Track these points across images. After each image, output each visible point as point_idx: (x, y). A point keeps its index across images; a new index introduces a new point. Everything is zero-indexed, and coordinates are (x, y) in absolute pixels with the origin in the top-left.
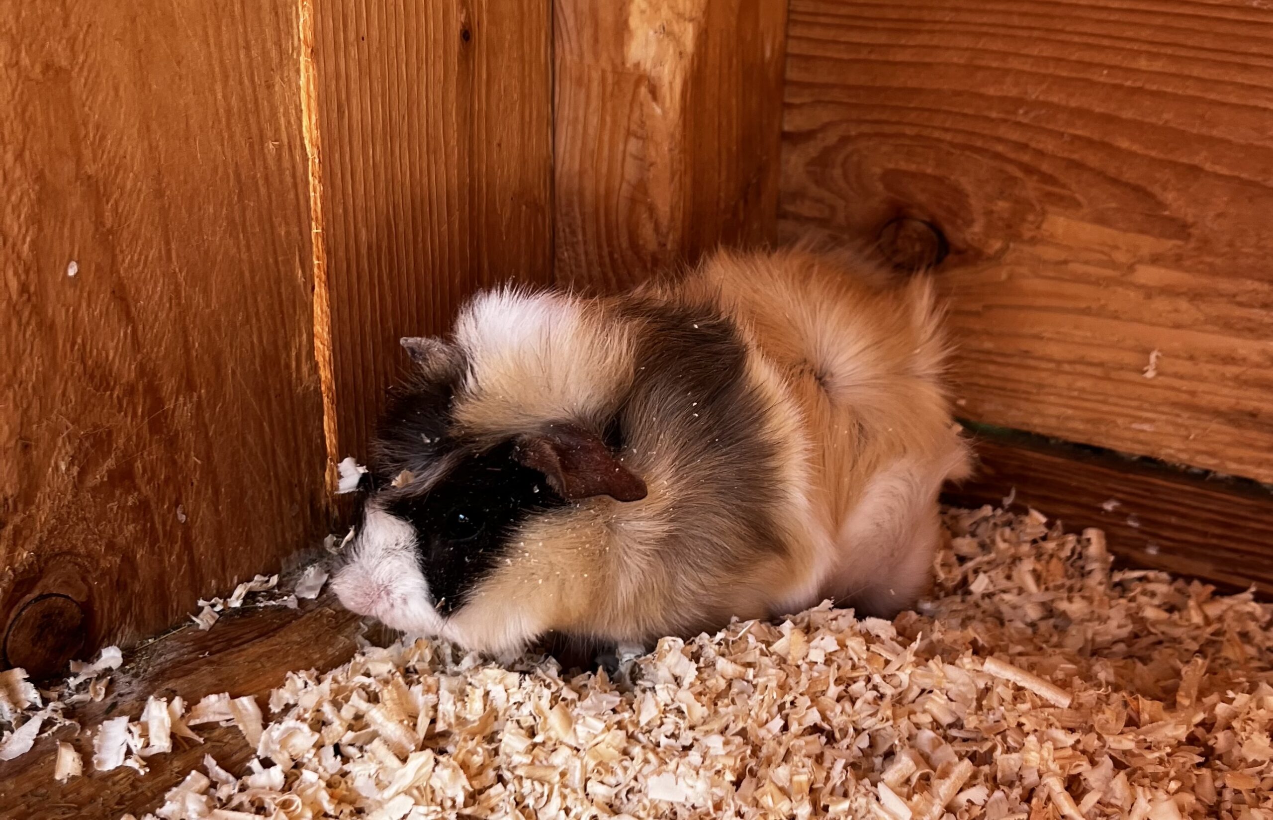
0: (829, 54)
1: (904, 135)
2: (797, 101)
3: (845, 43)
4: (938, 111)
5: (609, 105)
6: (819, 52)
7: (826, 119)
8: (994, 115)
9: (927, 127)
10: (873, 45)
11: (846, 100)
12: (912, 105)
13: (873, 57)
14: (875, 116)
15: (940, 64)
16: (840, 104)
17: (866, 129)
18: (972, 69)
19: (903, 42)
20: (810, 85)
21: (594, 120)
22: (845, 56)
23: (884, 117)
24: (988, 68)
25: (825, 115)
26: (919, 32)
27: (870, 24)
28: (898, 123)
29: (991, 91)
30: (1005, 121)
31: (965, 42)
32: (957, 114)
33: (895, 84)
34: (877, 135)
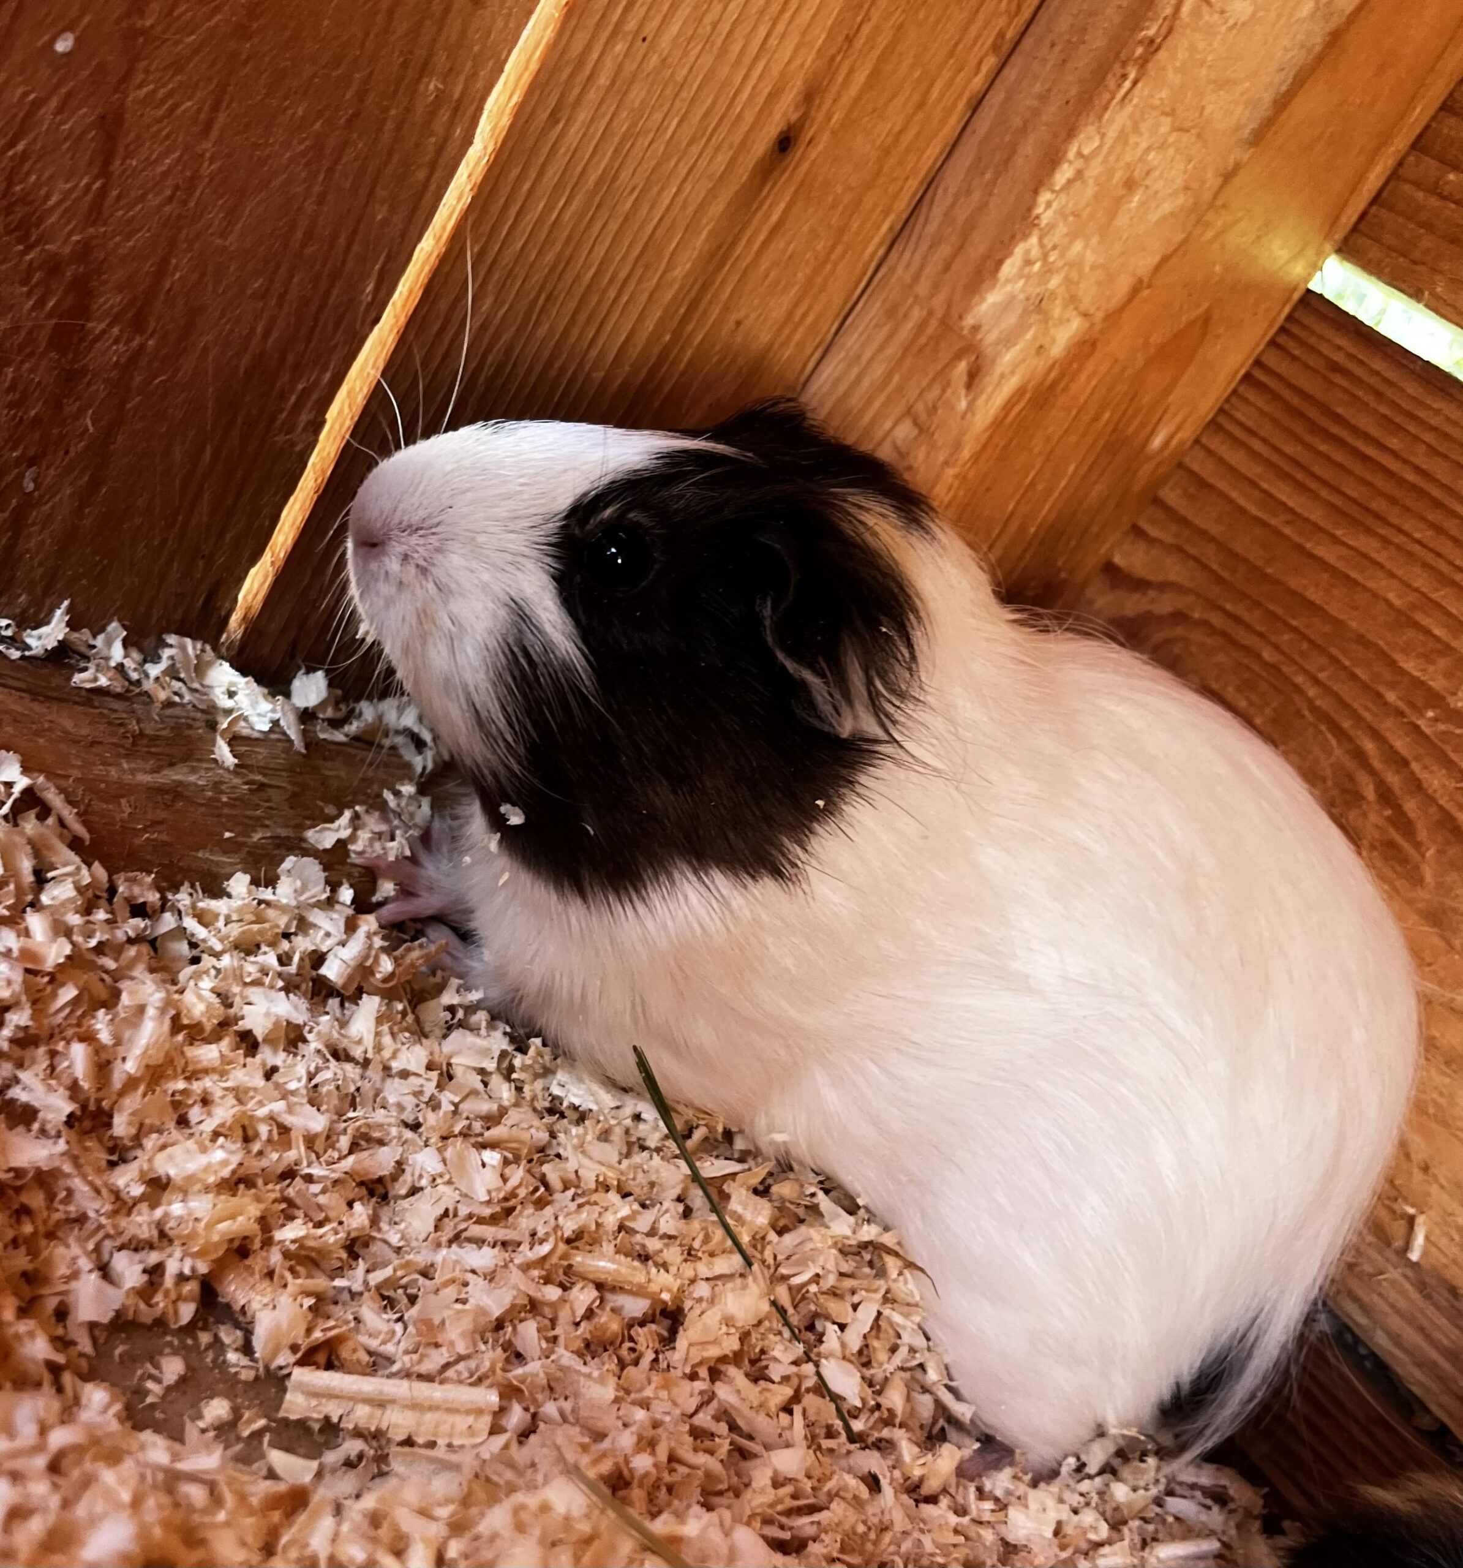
0: (1234, 494)
1: (1259, 657)
2: (1153, 532)
3: (1265, 491)
4: (1322, 650)
5: (909, 361)
6: (1222, 485)
7: (1172, 577)
8: (1391, 697)
9: (1294, 662)
10: (1298, 515)
11: (1215, 567)
12: (1294, 623)
13: (1287, 531)
14: (1239, 610)
15: (1366, 589)
16: (1205, 567)
17: (1217, 620)
18: (1403, 620)
19: (1339, 533)
20: (1184, 521)
21: (879, 370)
22: (1253, 510)
23: (1247, 616)
24: (1428, 632)
25: (1174, 570)
26: (1370, 531)
27: (1313, 485)
28: (1261, 635)
29: (1410, 665)
30: (1401, 714)
31: (1421, 581)
32: (1345, 668)
33: (1294, 583)
34: (1224, 634)
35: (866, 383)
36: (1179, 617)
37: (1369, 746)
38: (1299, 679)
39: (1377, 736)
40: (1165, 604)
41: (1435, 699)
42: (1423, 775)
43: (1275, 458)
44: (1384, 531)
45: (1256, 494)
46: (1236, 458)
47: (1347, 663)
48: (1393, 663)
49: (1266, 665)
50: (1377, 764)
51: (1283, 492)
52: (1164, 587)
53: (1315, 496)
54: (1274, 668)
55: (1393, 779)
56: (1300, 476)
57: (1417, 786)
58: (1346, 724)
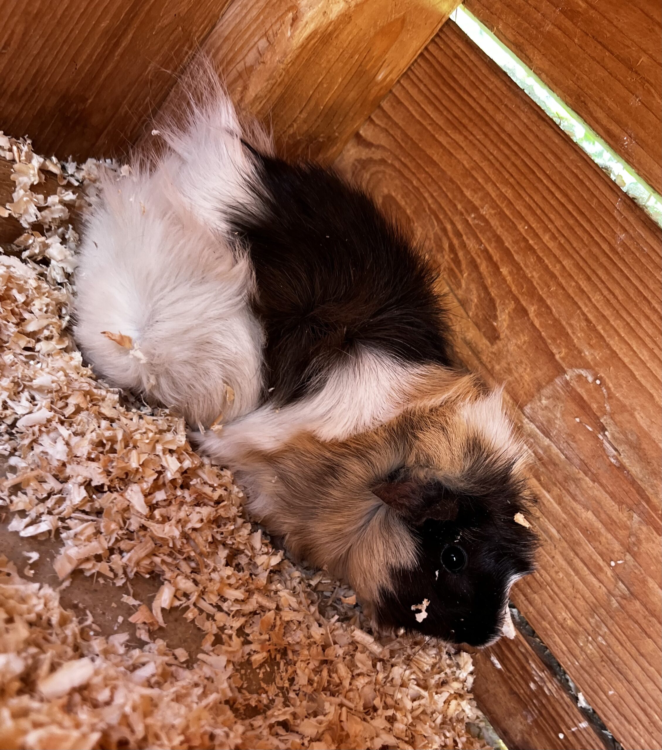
0: (411, 108)
2: (377, 122)
3: (423, 109)
4: (436, 183)
6: (406, 103)
7: (383, 143)
8: (459, 207)
9: (425, 187)
10: (434, 121)
11: (400, 141)
12: (427, 169)
13: (429, 128)
14: (406, 161)
15: (456, 158)
16: (396, 140)
17: (397, 164)
18: (467, 173)
19: (449, 132)
20: (389, 118)
21: (254, 13)
22: (417, 117)
23: (409, 165)
24: (476, 180)
25: (383, 140)
26: (460, 133)
27: (441, 108)
28: (414, 174)
29: (468, 193)
30: (462, 214)
31: (477, 157)
32: (444, 192)
33: (429, 151)
34: (400, 171)
35: (248, 18)
36: (383, 161)
37: (449, 227)
38: (426, 195)
39: (453, 223)
40: (378, 155)
41: (475, 209)
42: (467, 242)
43: (428, 94)
44: (466, 133)
45: (419, 110)
46: (413, 92)
47: (445, 189)
48: (462, 192)
49: (414, 187)
50: (451, 235)
51: (429, 110)
52: (378, 147)
53: (441, 113)
54: (417, 189)
55: (456, 242)
56: (437, 104)
57: (464, 246)
58: (441, 217)
